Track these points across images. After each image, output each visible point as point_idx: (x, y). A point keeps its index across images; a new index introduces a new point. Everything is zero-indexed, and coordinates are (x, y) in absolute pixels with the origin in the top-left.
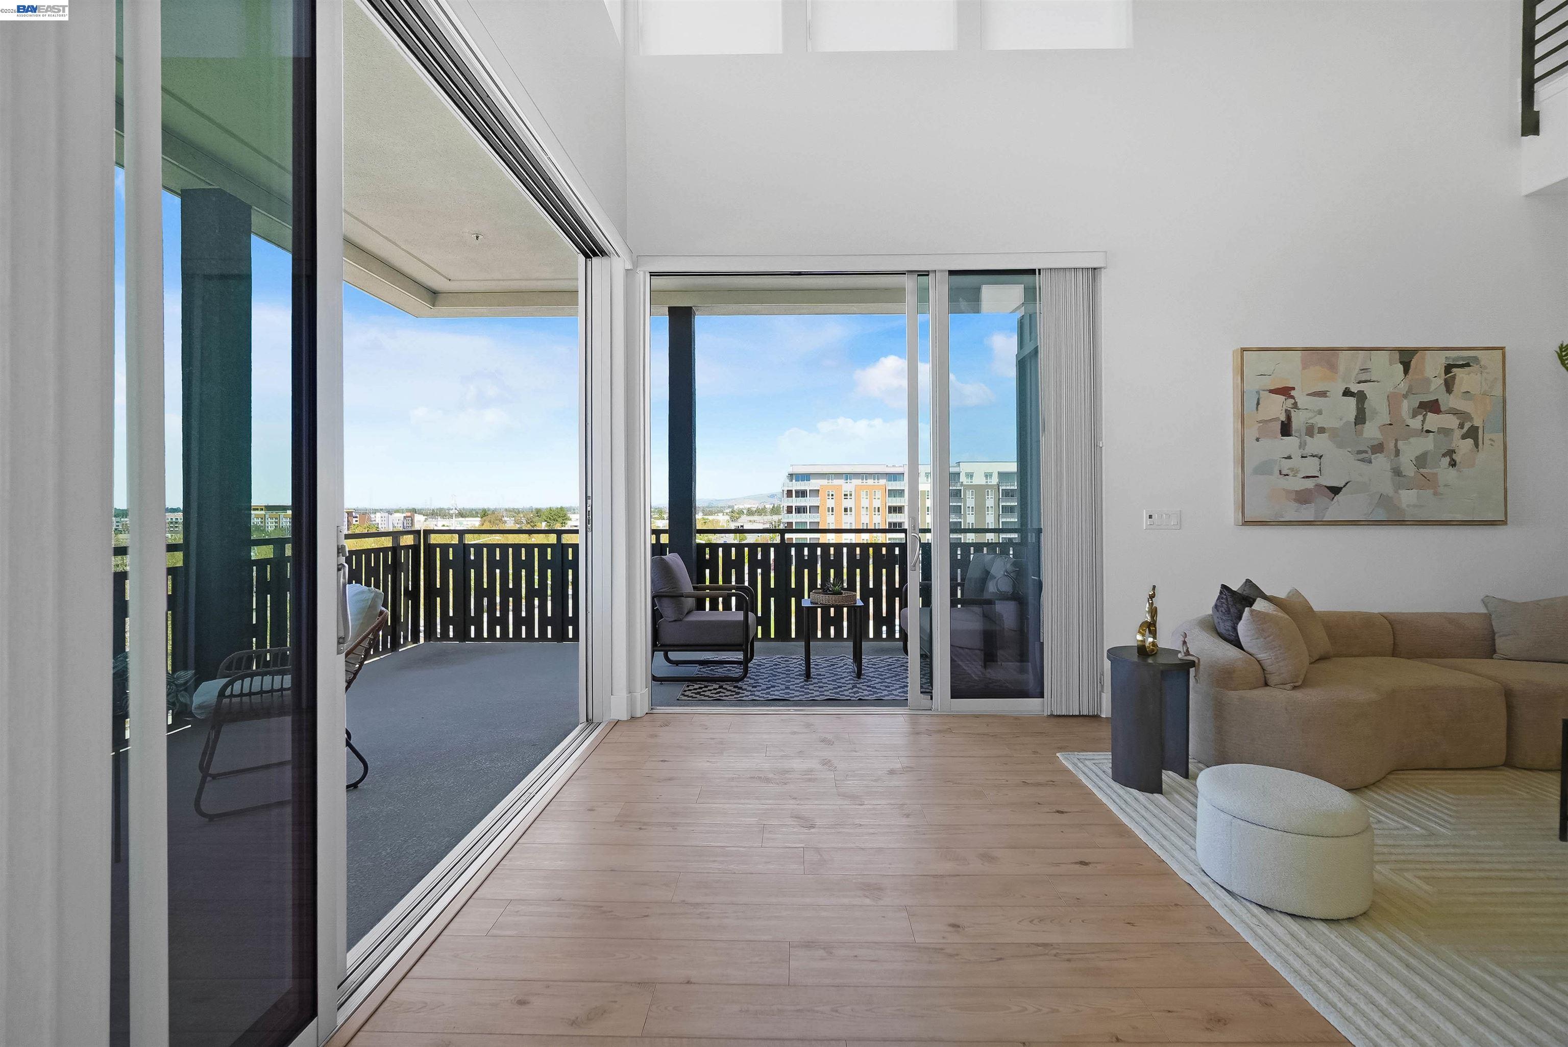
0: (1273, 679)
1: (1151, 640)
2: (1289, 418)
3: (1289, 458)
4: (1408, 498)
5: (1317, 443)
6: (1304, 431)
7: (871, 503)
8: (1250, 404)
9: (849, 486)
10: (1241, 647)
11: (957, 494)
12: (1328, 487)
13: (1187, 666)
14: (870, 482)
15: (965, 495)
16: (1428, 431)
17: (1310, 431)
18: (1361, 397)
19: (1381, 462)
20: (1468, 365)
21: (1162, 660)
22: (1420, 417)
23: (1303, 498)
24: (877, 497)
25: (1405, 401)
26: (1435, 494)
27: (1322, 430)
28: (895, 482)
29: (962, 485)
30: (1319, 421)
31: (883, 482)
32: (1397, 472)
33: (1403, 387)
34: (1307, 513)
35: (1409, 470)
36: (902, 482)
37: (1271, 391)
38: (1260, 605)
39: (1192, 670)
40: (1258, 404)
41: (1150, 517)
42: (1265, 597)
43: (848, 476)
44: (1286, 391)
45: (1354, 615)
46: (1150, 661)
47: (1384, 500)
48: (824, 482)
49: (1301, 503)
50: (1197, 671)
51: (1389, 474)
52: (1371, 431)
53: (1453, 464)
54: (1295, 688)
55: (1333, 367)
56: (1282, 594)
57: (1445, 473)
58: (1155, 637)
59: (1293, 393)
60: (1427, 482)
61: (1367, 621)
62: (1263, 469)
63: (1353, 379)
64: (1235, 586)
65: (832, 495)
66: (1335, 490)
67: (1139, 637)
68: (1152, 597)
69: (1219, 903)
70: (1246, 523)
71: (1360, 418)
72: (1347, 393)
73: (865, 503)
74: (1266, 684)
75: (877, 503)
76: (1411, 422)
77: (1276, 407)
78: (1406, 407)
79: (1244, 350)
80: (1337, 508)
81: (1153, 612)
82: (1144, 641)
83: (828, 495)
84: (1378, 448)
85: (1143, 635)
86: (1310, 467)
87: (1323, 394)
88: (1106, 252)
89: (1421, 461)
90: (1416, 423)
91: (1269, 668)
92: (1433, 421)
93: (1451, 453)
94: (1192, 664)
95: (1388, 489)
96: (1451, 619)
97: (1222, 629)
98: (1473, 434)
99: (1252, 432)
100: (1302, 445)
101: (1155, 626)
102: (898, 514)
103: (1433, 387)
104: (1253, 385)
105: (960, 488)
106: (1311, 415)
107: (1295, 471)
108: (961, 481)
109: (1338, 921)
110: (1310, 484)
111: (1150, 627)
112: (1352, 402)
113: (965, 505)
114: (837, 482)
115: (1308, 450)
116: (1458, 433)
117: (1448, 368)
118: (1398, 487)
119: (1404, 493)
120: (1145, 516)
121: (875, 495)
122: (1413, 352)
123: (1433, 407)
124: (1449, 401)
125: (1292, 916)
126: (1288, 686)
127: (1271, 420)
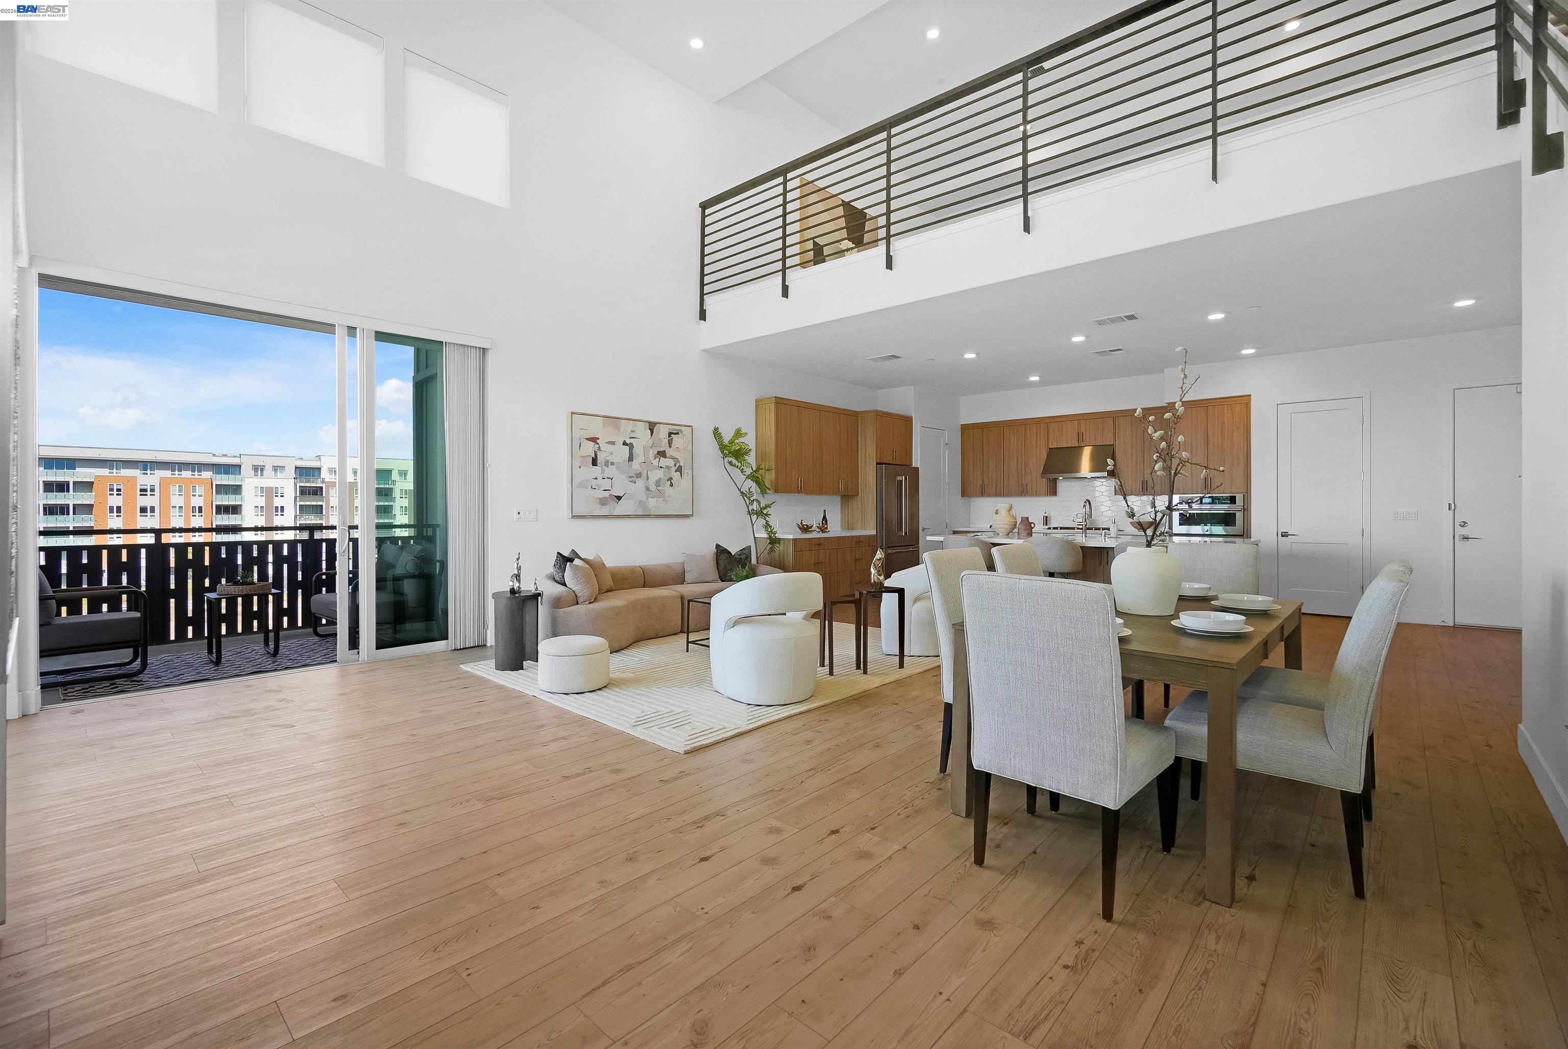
0: (580, 600)
1: (517, 585)
2: (596, 455)
3: (596, 479)
4: (652, 502)
5: (611, 471)
6: (604, 463)
7: (187, 501)
8: (576, 446)
9: (153, 478)
10: (566, 586)
11: (317, 492)
12: (615, 496)
13: (536, 597)
14: (187, 474)
15: (328, 493)
16: (661, 467)
17: (607, 464)
18: (631, 446)
19: (640, 483)
20: (678, 433)
21: (522, 594)
22: (658, 459)
23: (603, 502)
24: (197, 494)
25: (651, 450)
26: (664, 500)
27: (612, 464)
28: (227, 476)
29: (323, 482)
30: (611, 459)
31: (207, 474)
32: (648, 489)
33: (650, 444)
34: (605, 511)
35: (653, 488)
36: (237, 476)
37: (587, 439)
38: (577, 562)
39: (540, 598)
40: (580, 446)
41: (519, 513)
42: (581, 559)
43: (146, 465)
44: (594, 440)
45: (626, 568)
46: (517, 595)
47: (641, 504)
48: (104, 472)
49: (603, 505)
50: (541, 599)
51: (644, 490)
52: (636, 465)
53: (672, 485)
54: (590, 603)
55: (618, 428)
56: (590, 556)
57: (669, 491)
58: (520, 582)
59: (598, 441)
60: (661, 494)
61: (632, 570)
62: (583, 485)
63: (627, 436)
64: (566, 554)
65: (119, 490)
66: (619, 498)
67: (511, 583)
68: (518, 559)
69: (547, 698)
70: (574, 517)
71: (631, 458)
72: (625, 444)
73: (177, 500)
74: (577, 604)
75: (197, 502)
76: (653, 461)
77: (589, 449)
78: (652, 453)
79: (573, 413)
80: (621, 508)
81: (519, 569)
82: (513, 586)
83: (112, 490)
84: (639, 475)
85: (513, 582)
86: (606, 484)
87: (613, 443)
88: (491, 339)
89: (658, 483)
90: (655, 462)
91: (578, 595)
92: (664, 462)
93: (670, 479)
94: (539, 595)
95: (643, 498)
96: (668, 566)
97: (557, 579)
98: (679, 470)
99: (577, 463)
100: (603, 472)
101: (519, 577)
102: (231, 516)
103: (663, 444)
104: (578, 434)
105: (321, 485)
106: (607, 455)
107: (599, 486)
108: (322, 477)
109: (594, 691)
110: (607, 494)
111: (517, 577)
112: (627, 448)
113: (328, 503)
114: (125, 472)
115: (606, 475)
116: (674, 469)
117: (670, 434)
118: (648, 496)
119: (650, 499)
120: (516, 513)
121: (194, 491)
122: (655, 424)
123: (662, 454)
124: (670, 452)
125: (577, 693)
126: (587, 603)
127: (586, 456)
